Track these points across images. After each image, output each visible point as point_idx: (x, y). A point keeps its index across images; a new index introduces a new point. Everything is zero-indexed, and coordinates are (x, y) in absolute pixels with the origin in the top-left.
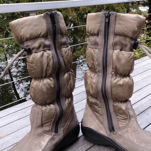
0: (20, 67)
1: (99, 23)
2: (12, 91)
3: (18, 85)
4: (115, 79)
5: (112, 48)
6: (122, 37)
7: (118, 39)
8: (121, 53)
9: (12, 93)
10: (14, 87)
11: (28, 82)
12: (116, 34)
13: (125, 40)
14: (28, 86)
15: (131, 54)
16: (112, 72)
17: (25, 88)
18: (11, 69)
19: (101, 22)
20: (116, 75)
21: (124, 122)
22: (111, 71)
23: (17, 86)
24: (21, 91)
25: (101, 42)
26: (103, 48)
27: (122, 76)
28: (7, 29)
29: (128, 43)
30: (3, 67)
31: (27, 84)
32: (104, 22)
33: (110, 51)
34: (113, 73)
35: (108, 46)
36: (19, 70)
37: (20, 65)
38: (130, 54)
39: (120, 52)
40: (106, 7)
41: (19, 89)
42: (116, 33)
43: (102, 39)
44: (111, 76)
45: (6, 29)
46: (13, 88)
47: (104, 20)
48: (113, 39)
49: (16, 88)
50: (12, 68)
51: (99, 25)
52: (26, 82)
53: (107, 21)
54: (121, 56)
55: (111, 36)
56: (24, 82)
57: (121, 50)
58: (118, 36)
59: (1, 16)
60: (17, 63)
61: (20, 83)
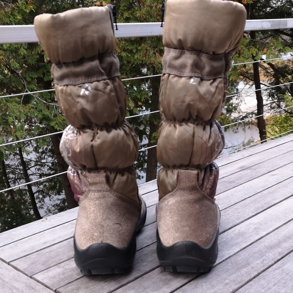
2: (29, 211)
9: (28, 215)
10: (34, 204)
11: (60, 194)
14: (60, 203)
17: (54, 206)
18: (29, 169)
23: (40, 202)
24: (46, 212)
28: (27, 89)
31: (58, 199)
41: (42, 208)
46: (31, 207)
49: (38, 205)
50: (30, 167)
52: (55, 195)
56: (52, 195)
59: (17, 65)
60: (40, 157)
61: (44, 197)
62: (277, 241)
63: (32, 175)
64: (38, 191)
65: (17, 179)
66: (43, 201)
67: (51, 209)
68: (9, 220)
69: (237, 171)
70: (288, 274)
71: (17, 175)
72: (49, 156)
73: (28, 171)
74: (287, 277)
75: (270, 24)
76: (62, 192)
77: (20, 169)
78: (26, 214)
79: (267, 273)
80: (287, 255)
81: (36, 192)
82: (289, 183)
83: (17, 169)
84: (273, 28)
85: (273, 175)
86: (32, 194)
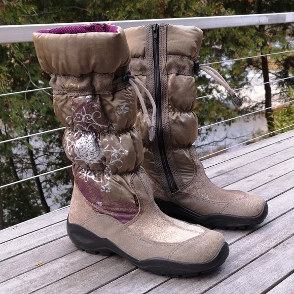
0: (52, 153)
1: (144, 40)
2: (37, 201)
3: (49, 191)
4: (173, 114)
5: (166, 73)
6: (178, 56)
7: (171, 59)
8: (179, 78)
9: (36, 204)
10: (42, 194)
11: (67, 184)
12: (169, 54)
13: (182, 60)
14: (67, 192)
15: (192, 79)
16: (169, 105)
17: (62, 196)
18: (36, 158)
19: (147, 38)
20: (174, 110)
21: (189, 175)
22: (167, 104)
23: (47, 191)
24: (53, 201)
25: (150, 66)
26: (153, 73)
27: (183, 110)
28: (31, 81)
29: (187, 63)
30: (19, 155)
31: (66, 189)
32: (152, 38)
33: (164, 78)
34: (170, 107)
35: (160, 70)
36: (50, 160)
37: (52, 150)
38: (190, 78)
39: (177, 77)
40: (220, 37)
41: (50, 197)
42: (170, 52)
43: (150, 62)
44: (167, 110)
45: (29, 80)
46: (39, 196)
47: (152, 35)
48: (165, 60)
49: (45, 195)
50: (37, 156)
51: (144, 42)
52: (63, 185)
53: (155, 37)
54: (178, 83)
55: (162, 56)
56: (60, 185)
57: (177, 75)
58: (171, 56)
59: (22, 56)
60: (48, 146)
61: (52, 186)
62: (236, 253)
63: (39, 164)
64: (46, 181)
65: (24, 169)
66: (51, 190)
67: (58, 199)
68: (17, 209)
69: (214, 176)
70: (238, 288)
71: (24, 164)
72: (57, 146)
73: (35, 161)
74: (237, 292)
75: (267, 19)
76: (70, 182)
77: (27, 159)
78: (34, 203)
79: (219, 287)
80: (242, 267)
81: (43, 182)
82: (263, 189)
83: (24, 158)
84: (271, 23)
85: (249, 181)
86: (39, 184)
